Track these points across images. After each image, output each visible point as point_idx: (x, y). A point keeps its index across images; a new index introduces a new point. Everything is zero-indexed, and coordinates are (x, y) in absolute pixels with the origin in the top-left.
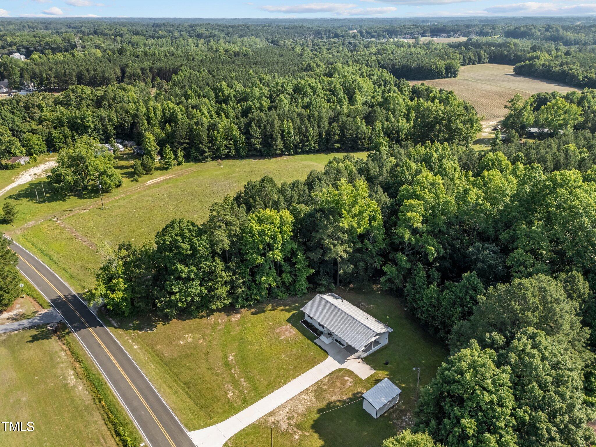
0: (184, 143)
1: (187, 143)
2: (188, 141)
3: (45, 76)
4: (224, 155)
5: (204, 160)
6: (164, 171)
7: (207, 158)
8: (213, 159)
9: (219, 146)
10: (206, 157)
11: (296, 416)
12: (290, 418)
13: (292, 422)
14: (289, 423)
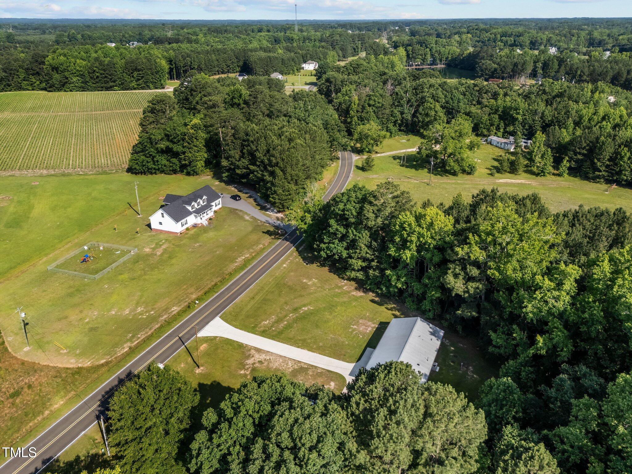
0: (580, 153)
1: (583, 155)
2: (586, 152)
3: (579, 73)
4: (626, 181)
5: (594, 179)
6: (535, 176)
7: (600, 179)
8: (609, 182)
9: (622, 168)
10: (599, 177)
11: (265, 364)
12: (260, 362)
13: (257, 365)
14: (254, 363)
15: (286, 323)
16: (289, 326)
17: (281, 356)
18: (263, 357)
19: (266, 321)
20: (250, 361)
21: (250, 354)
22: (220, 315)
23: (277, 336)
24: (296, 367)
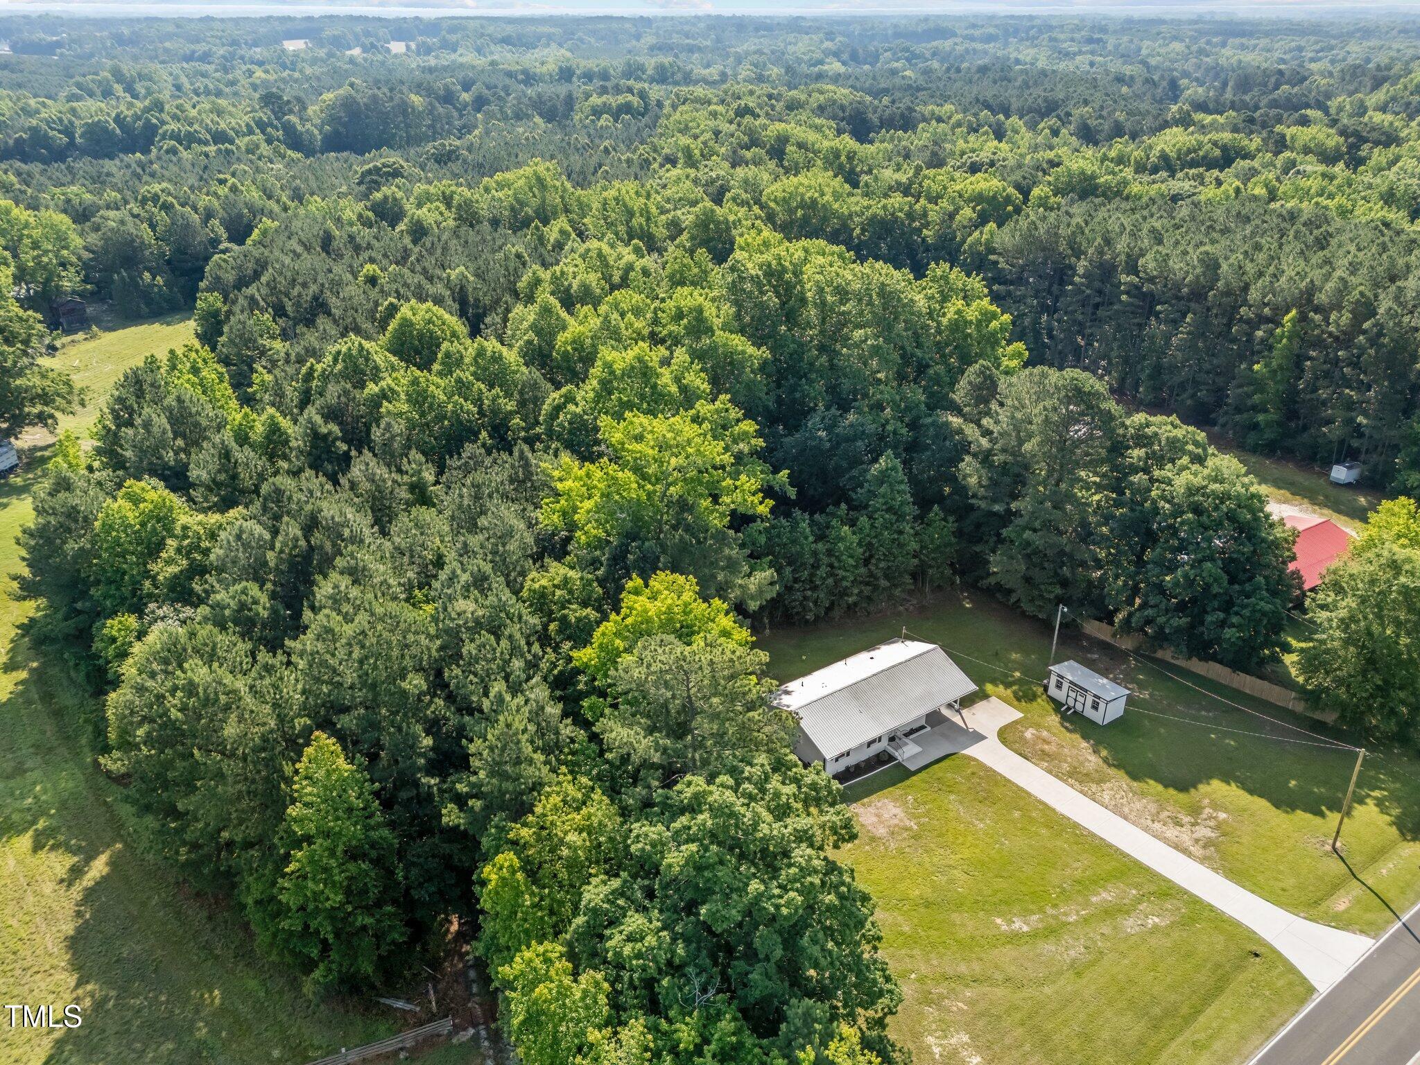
11: (1167, 813)
12: (1179, 824)
13: (1186, 819)
14: (1193, 825)
15: (1094, 899)
16: (1086, 885)
17: (1126, 818)
18: (1171, 832)
19: (1156, 926)
20: (1203, 832)
21: (1204, 847)
22: (1316, 1000)
23: (1128, 868)
24: (1094, 787)
